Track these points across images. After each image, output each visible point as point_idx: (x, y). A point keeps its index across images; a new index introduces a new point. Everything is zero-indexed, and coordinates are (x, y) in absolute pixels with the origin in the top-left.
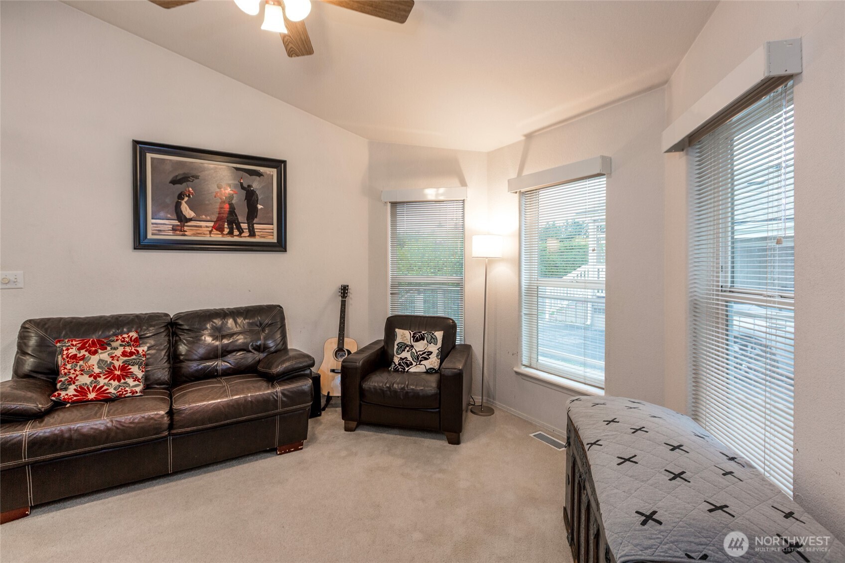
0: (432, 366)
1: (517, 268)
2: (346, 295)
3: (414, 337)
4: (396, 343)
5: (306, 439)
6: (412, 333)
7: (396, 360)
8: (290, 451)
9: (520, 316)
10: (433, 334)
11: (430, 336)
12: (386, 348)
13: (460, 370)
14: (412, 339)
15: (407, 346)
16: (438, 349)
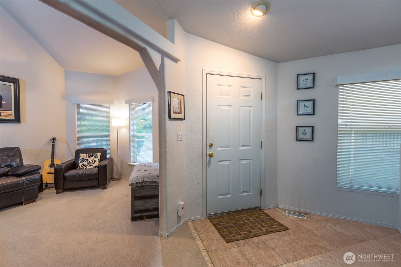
0: (96, 166)
1: (129, 129)
2: (55, 142)
3: (88, 156)
4: (80, 159)
5: (38, 197)
6: (87, 155)
7: (80, 165)
8: (30, 203)
9: (130, 146)
10: (96, 154)
11: (95, 155)
12: (75, 161)
13: (106, 164)
14: (87, 157)
15: (85, 160)
16: (99, 160)
